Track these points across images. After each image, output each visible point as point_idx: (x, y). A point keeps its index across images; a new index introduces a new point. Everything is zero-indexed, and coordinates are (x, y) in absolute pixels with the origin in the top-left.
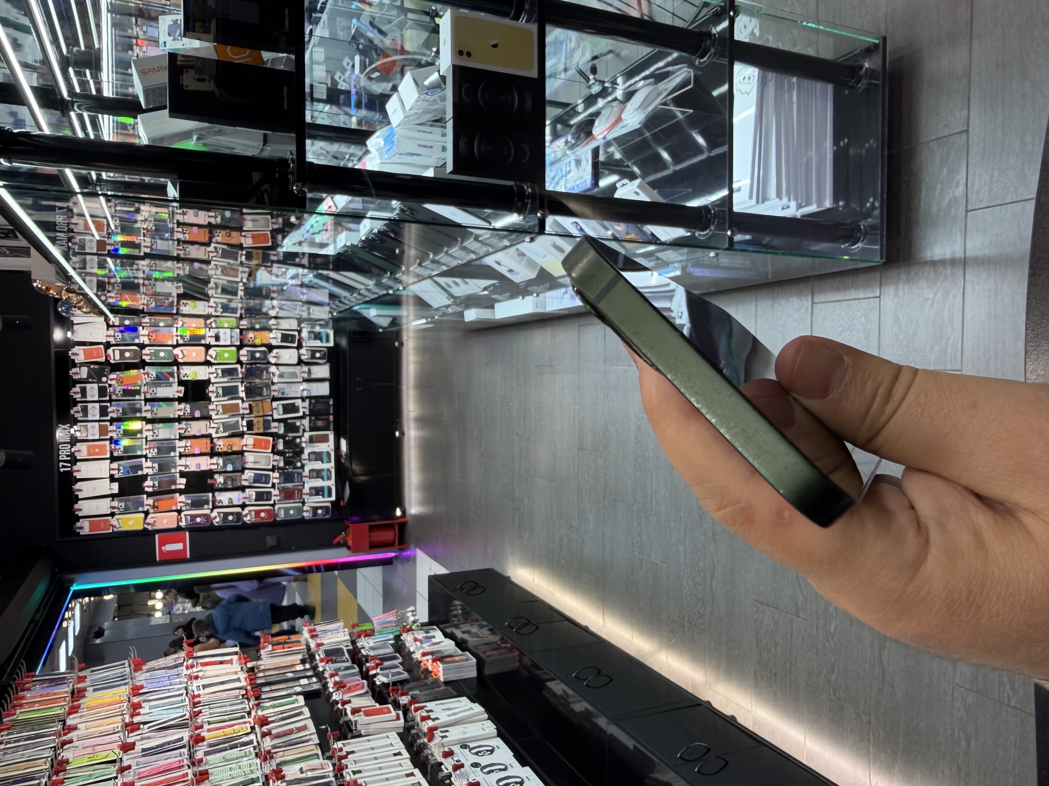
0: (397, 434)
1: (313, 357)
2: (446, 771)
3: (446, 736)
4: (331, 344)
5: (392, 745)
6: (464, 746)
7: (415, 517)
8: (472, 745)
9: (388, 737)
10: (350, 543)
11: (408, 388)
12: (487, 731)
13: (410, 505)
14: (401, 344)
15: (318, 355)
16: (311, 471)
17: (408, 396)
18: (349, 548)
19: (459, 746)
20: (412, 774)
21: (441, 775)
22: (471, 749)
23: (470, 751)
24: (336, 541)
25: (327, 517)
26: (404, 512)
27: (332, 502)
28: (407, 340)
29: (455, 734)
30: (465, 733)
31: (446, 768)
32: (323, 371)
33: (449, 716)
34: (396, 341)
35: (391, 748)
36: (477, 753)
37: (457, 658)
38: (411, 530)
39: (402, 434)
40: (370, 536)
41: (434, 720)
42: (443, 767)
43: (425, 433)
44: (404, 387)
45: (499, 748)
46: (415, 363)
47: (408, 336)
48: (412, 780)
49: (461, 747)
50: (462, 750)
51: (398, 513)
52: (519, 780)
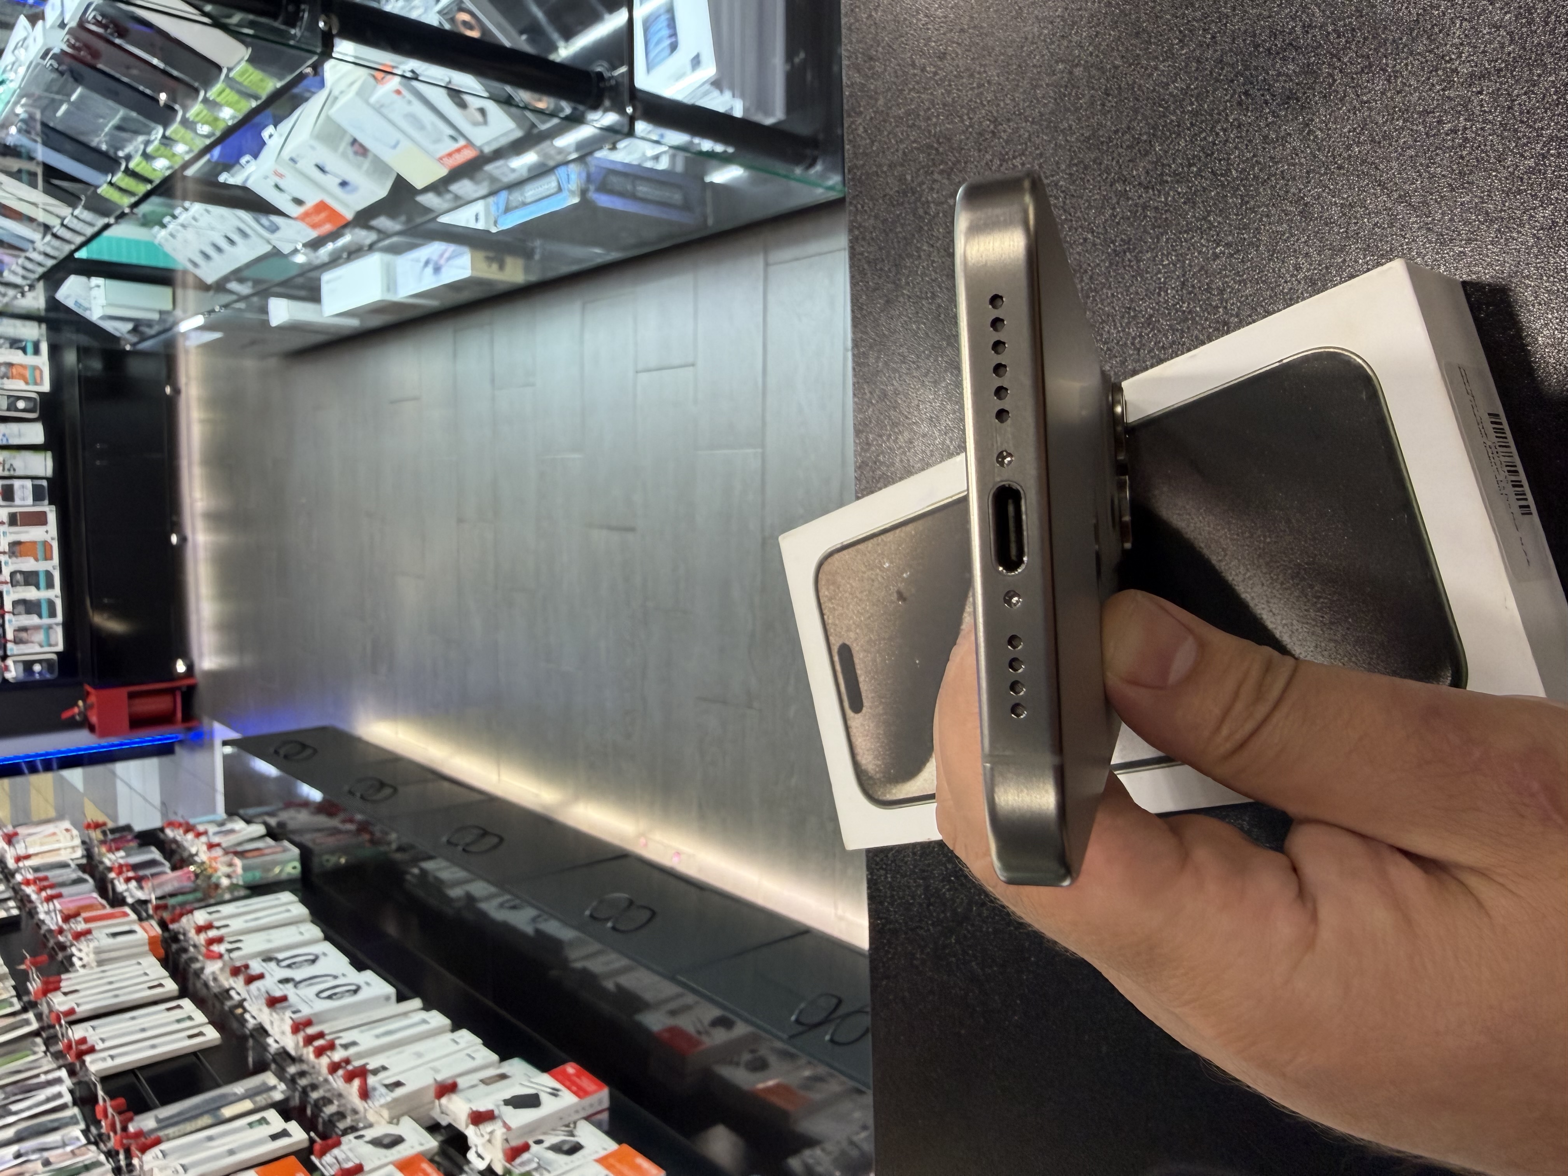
0: (174, 539)
1: (12, 407)
2: (237, 998)
3: (238, 949)
4: (46, 387)
5: (146, 974)
6: (268, 959)
7: (214, 676)
8: (280, 956)
9: (139, 964)
10: (94, 719)
11: (190, 464)
12: (307, 936)
13: (201, 655)
14: (177, 391)
15: (21, 405)
16: (15, 603)
17: (190, 472)
18: (92, 729)
19: (259, 959)
20: (179, 1007)
21: (229, 1004)
22: (278, 961)
23: (278, 964)
24: (66, 715)
25: (48, 676)
26: (190, 667)
27: (57, 653)
28: (187, 384)
29: (252, 945)
30: (269, 941)
31: (238, 994)
32: (35, 433)
33: (246, 921)
34: (167, 384)
35: (145, 978)
36: (289, 966)
37: (267, 851)
38: (203, 697)
39: (183, 539)
40: (130, 706)
41: (218, 928)
42: (232, 993)
43: (224, 539)
44: (184, 463)
45: (325, 954)
46: (202, 421)
47: (188, 376)
48: (177, 1014)
49: (264, 960)
50: (264, 964)
51: (181, 667)
52: (353, 987)
